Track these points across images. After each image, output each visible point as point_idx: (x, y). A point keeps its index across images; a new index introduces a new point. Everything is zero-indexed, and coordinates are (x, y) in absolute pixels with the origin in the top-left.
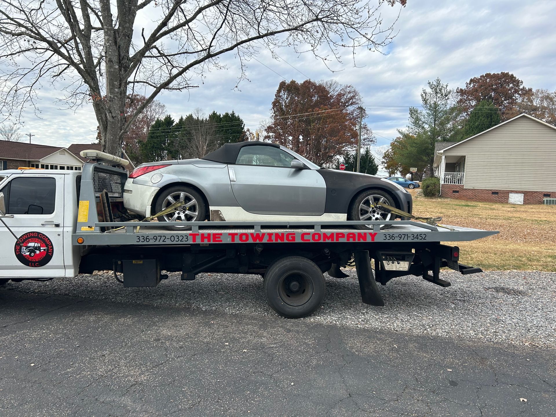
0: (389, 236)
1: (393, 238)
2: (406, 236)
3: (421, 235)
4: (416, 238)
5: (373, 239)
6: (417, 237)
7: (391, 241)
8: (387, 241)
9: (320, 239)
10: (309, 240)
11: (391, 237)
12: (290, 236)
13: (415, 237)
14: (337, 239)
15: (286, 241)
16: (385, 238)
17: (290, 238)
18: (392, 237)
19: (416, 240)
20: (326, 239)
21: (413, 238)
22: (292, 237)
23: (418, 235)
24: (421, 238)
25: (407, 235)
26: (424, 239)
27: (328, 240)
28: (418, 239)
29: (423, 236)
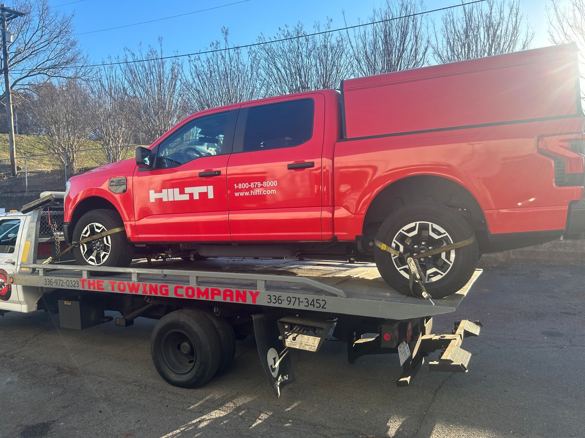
0: (275, 298)
1: (280, 301)
2: (297, 300)
3: (318, 301)
4: (311, 305)
5: (254, 300)
6: (312, 303)
7: (277, 305)
8: (271, 305)
9: (193, 295)
11: (277, 299)
12: (163, 289)
13: (310, 302)
14: (213, 298)
15: (159, 295)
16: (270, 301)
17: (164, 292)
18: (278, 300)
19: (310, 308)
20: (201, 296)
21: (307, 304)
23: (313, 300)
24: (319, 306)
25: (299, 299)
26: (323, 308)
27: (203, 296)
28: (314, 307)
29: (322, 303)
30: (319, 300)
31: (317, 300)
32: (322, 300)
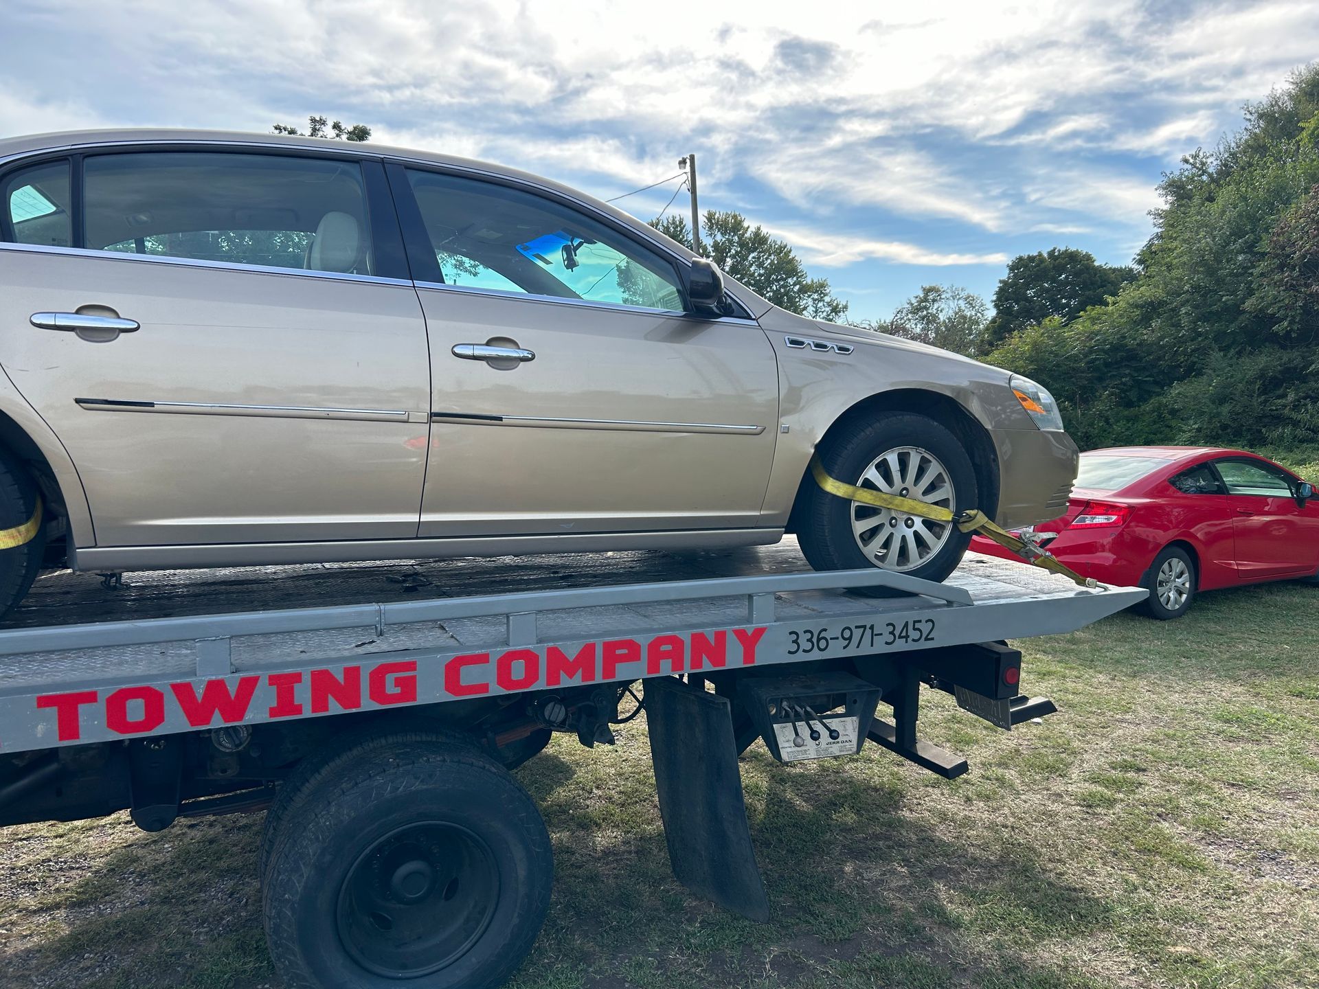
0: (809, 635)
1: (823, 644)
2: (868, 632)
3: (917, 626)
4: (900, 637)
5: (749, 654)
6: (905, 633)
9: (532, 674)
10: (485, 688)
11: (815, 640)
12: (390, 679)
13: (897, 633)
14: (609, 670)
15: (368, 704)
16: (794, 648)
17: (391, 688)
18: (819, 640)
19: (900, 646)
20: (563, 676)
22: (398, 682)
23: (906, 625)
24: (917, 635)
25: (872, 627)
26: (929, 639)
27: (571, 676)
28: (907, 642)
29: (925, 628)
30: (920, 621)
31: (915, 622)
32: (927, 622)
